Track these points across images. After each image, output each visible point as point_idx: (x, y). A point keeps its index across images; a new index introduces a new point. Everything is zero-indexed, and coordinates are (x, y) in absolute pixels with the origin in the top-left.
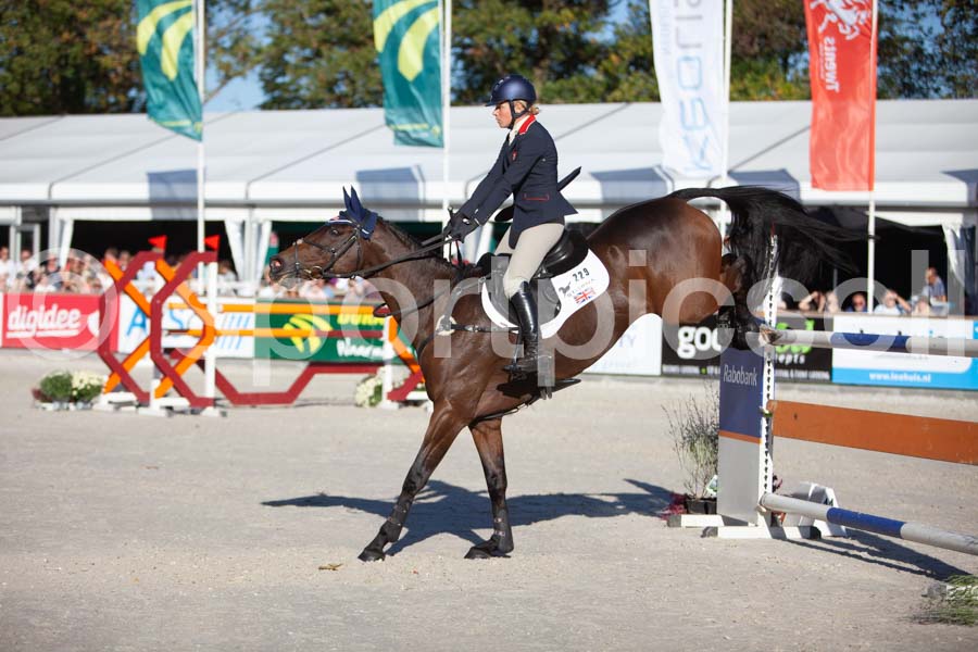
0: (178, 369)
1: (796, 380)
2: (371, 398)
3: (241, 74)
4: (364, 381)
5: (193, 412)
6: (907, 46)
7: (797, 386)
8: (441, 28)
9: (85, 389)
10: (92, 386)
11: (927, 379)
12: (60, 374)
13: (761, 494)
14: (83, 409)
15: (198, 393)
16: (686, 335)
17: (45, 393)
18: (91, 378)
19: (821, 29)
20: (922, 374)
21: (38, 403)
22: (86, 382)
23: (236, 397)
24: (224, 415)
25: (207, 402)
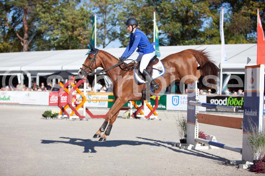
0: (76, 109)
1: (239, 112)
2: (127, 116)
3: (114, 40)
4: (126, 112)
5: (80, 120)
7: (239, 114)
9: (55, 114)
10: (56, 114)
12: (48, 110)
13: (195, 138)
14: (54, 119)
15: (81, 115)
16: (212, 101)
17: (45, 115)
18: (56, 111)
21: (43, 117)
22: (54, 113)
23: (92, 116)
24: (87, 120)
25: (84, 117)
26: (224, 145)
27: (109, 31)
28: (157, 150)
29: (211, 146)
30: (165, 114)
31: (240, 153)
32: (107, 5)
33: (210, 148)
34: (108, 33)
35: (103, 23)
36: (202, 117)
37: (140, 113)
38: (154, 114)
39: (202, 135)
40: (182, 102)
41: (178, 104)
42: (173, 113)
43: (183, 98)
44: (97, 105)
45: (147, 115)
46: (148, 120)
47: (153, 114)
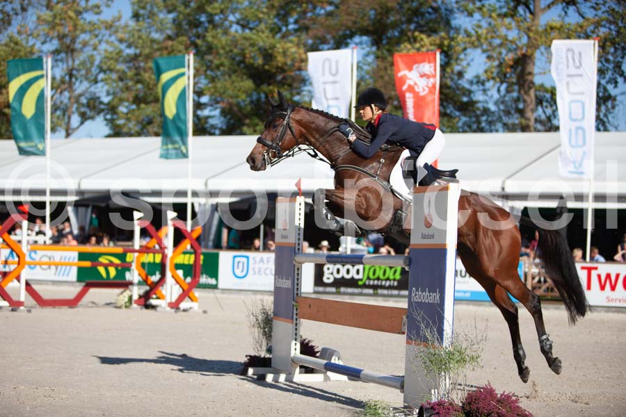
0: (3, 284)
1: (392, 296)
2: (126, 303)
3: (92, 118)
4: (122, 293)
5: (12, 310)
6: (480, 105)
7: (392, 299)
8: (187, 89)
11: (468, 295)
13: (292, 355)
15: (15, 298)
16: (328, 269)
19: (405, 88)
20: (465, 292)
23: (41, 302)
24: (29, 311)
25: (20, 304)
26: (361, 371)
27: (80, 95)
28: (203, 382)
29: (329, 374)
30: (216, 298)
31: (399, 391)
32: (78, 32)
33: (327, 379)
34: (77, 101)
35: (67, 78)
36: (310, 306)
37: (156, 294)
38: (190, 297)
39: (307, 349)
40: (257, 271)
41: (245, 276)
42: (234, 296)
43: (258, 260)
44: (50, 274)
45: (173, 300)
46: (176, 312)
47: (187, 298)
